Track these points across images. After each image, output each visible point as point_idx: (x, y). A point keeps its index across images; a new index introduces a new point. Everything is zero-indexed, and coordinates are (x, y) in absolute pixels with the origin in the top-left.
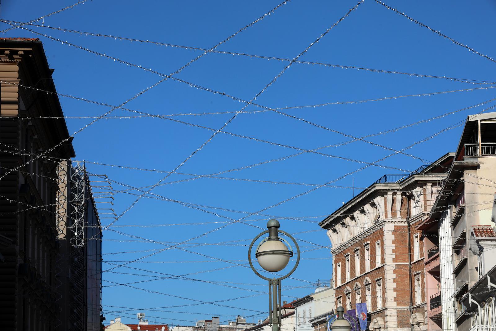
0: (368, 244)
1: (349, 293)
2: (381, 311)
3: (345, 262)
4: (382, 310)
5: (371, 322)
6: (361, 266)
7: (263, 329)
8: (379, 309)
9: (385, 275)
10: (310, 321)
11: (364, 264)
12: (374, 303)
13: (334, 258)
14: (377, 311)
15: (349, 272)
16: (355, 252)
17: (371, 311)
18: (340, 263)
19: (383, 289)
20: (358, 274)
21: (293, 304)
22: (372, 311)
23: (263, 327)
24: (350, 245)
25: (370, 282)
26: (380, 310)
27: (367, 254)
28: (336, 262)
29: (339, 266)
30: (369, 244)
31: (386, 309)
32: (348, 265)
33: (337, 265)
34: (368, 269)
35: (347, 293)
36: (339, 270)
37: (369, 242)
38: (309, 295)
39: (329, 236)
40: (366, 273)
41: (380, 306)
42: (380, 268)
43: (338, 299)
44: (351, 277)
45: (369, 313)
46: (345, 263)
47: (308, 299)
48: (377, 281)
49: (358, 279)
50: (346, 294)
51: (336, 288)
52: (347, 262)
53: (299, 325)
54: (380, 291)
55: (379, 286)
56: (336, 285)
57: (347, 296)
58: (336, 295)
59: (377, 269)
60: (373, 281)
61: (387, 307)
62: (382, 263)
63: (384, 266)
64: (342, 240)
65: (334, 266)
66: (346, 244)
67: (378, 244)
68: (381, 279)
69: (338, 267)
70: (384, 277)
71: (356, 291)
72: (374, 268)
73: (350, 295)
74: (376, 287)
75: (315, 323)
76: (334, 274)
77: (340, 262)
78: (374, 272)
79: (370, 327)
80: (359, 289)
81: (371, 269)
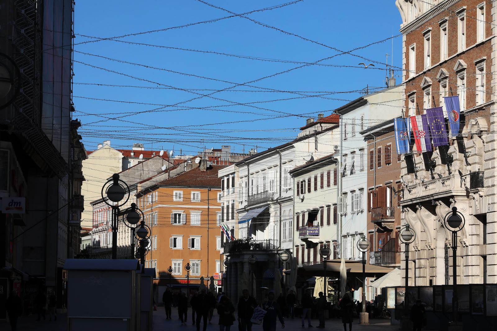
0: (463, 10)
1: (429, 86)
2: (483, 107)
3: (423, 41)
4: (485, 106)
5: (464, 125)
6: (449, 45)
7: (293, 147)
8: (479, 105)
9: (492, 53)
10: (362, 133)
11: (456, 41)
12: (471, 97)
13: (404, 38)
14: (476, 108)
15: (429, 56)
16: (440, 26)
17: (465, 110)
18: (415, 45)
19: (487, 75)
20: (444, 56)
21: (338, 111)
22: (467, 108)
23: (293, 145)
24: (432, 17)
25: (465, 66)
26: (481, 106)
27: (461, 26)
28: (408, 43)
29: (413, 49)
30: (465, 11)
31: (493, 103)
32: (427, 46)
33: (410, 48)
34: (462, 47)
35: (426, 85)
36: (413, 55)
37: (465, 7)
38: (361, 97)
39: (399, 7)
40: (458, 53)
41: (480, 100)
42: (483, 43)
43: (409, 96)
44: (433, 62)
45: (463, 112)
46: (423, 44)
47: (361, 102)
48: (477, 63)
49: (445, 64)
50: (424, 89)
51: (407, 80)
52: (426, 42)
53: (345, 139)
54: (482, 78)
55: (480, 70)
56: (407, 76)
57: (425, 90)
58: (406, 91)
59: (477, 46)
60: (470, 65)
61: (494, 101)
62: (487, 35)
63: (490, 39)
64: (419, 10)
65: (404, 50)
66: (425, 16)
67: (482, 8)
68: (485, 59)
69: (411, 50)
70: (489, 56)
71: (439, 81)
72: (472, 45)
73: (431, 88)
74: (475, 72)
75: (369, 135)
76: (404, 61)
77: (415, 43)
78: (472, 51)
79: (463, 132)
80: (446, 78)
81: (467, 48)
